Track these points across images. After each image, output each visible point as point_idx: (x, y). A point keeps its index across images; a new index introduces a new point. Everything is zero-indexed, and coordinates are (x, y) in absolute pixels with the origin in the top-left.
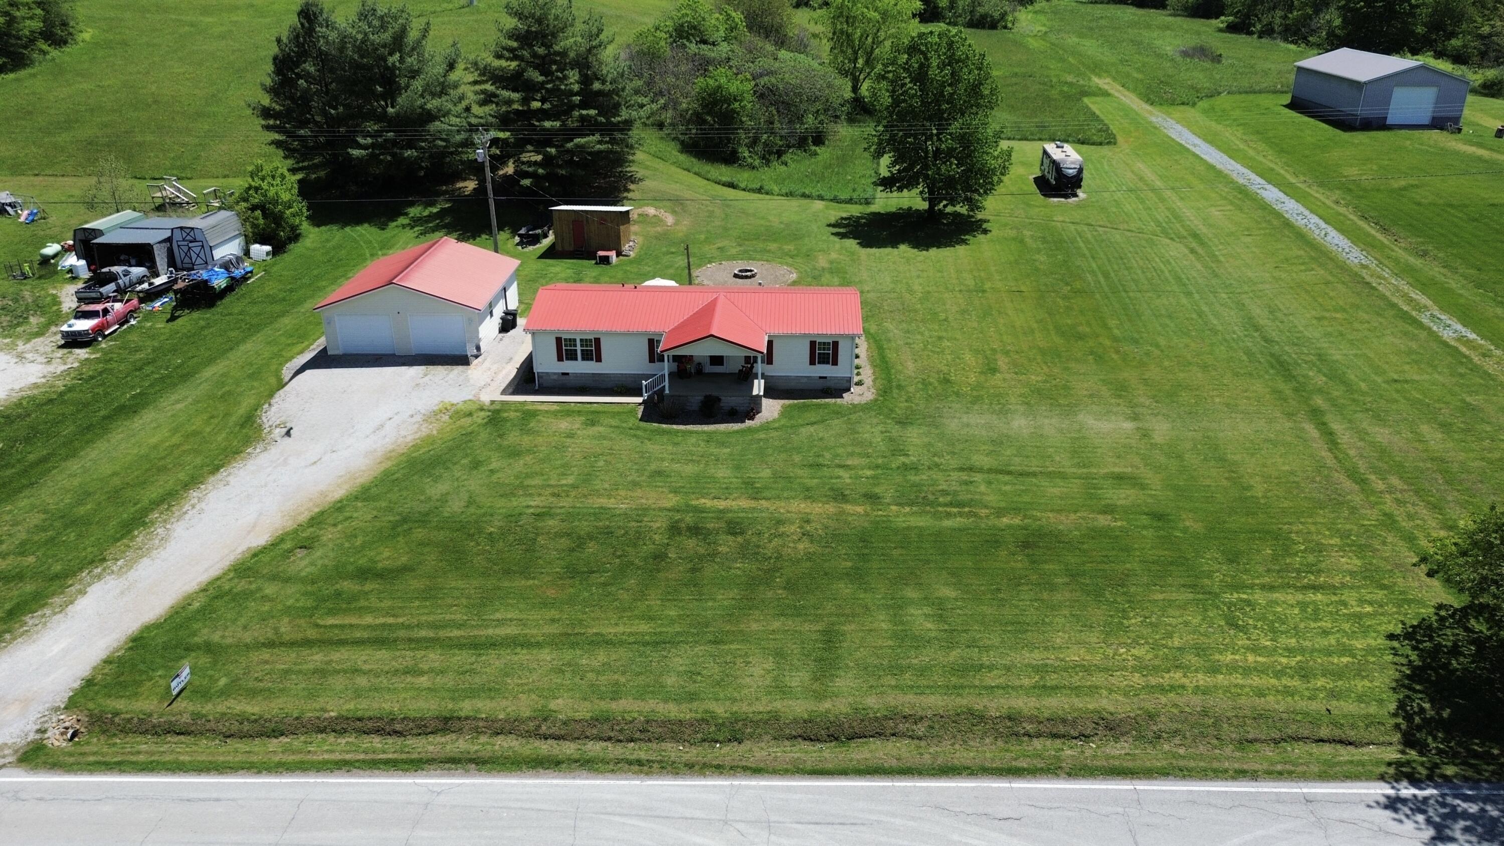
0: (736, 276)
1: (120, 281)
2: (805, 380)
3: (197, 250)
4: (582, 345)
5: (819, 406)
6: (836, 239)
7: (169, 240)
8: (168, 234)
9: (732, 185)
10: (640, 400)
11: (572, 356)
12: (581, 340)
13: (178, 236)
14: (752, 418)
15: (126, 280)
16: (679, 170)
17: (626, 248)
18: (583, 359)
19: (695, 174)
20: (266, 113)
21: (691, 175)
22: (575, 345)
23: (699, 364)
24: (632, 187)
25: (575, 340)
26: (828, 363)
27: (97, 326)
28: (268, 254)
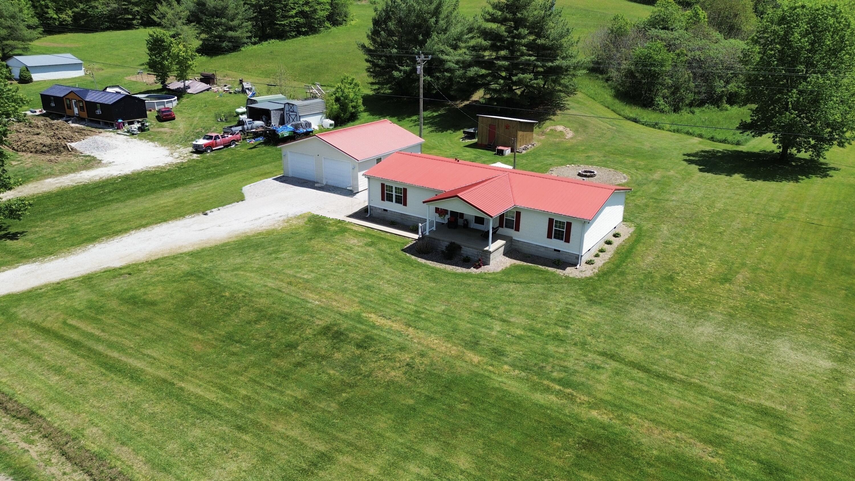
0: (579, 175)
1: (245, 126)
2: (542, 250)
3: (293, 117)
4: (396, 192)
5: (539, 271)
6: (685, 163)
7: (282, 109)
8: (282, 106)
9: (635, 121)
10: (416, 236)
11: (390, 199)
12: (396, 188)
13: (287, 109)
14: (477, 267)
15: (250, 126)
16: (602, 107)
17: (520, 147)
18: (396, 202)
19: (613, 110)
20: (368, 51)
21: (609, 110)
22: (392, 191)
23: (466, 220)
24: (558, 112)
25: (392, 187)
26: (562, 239)
27: (209, 144)
28: (331, 125)
